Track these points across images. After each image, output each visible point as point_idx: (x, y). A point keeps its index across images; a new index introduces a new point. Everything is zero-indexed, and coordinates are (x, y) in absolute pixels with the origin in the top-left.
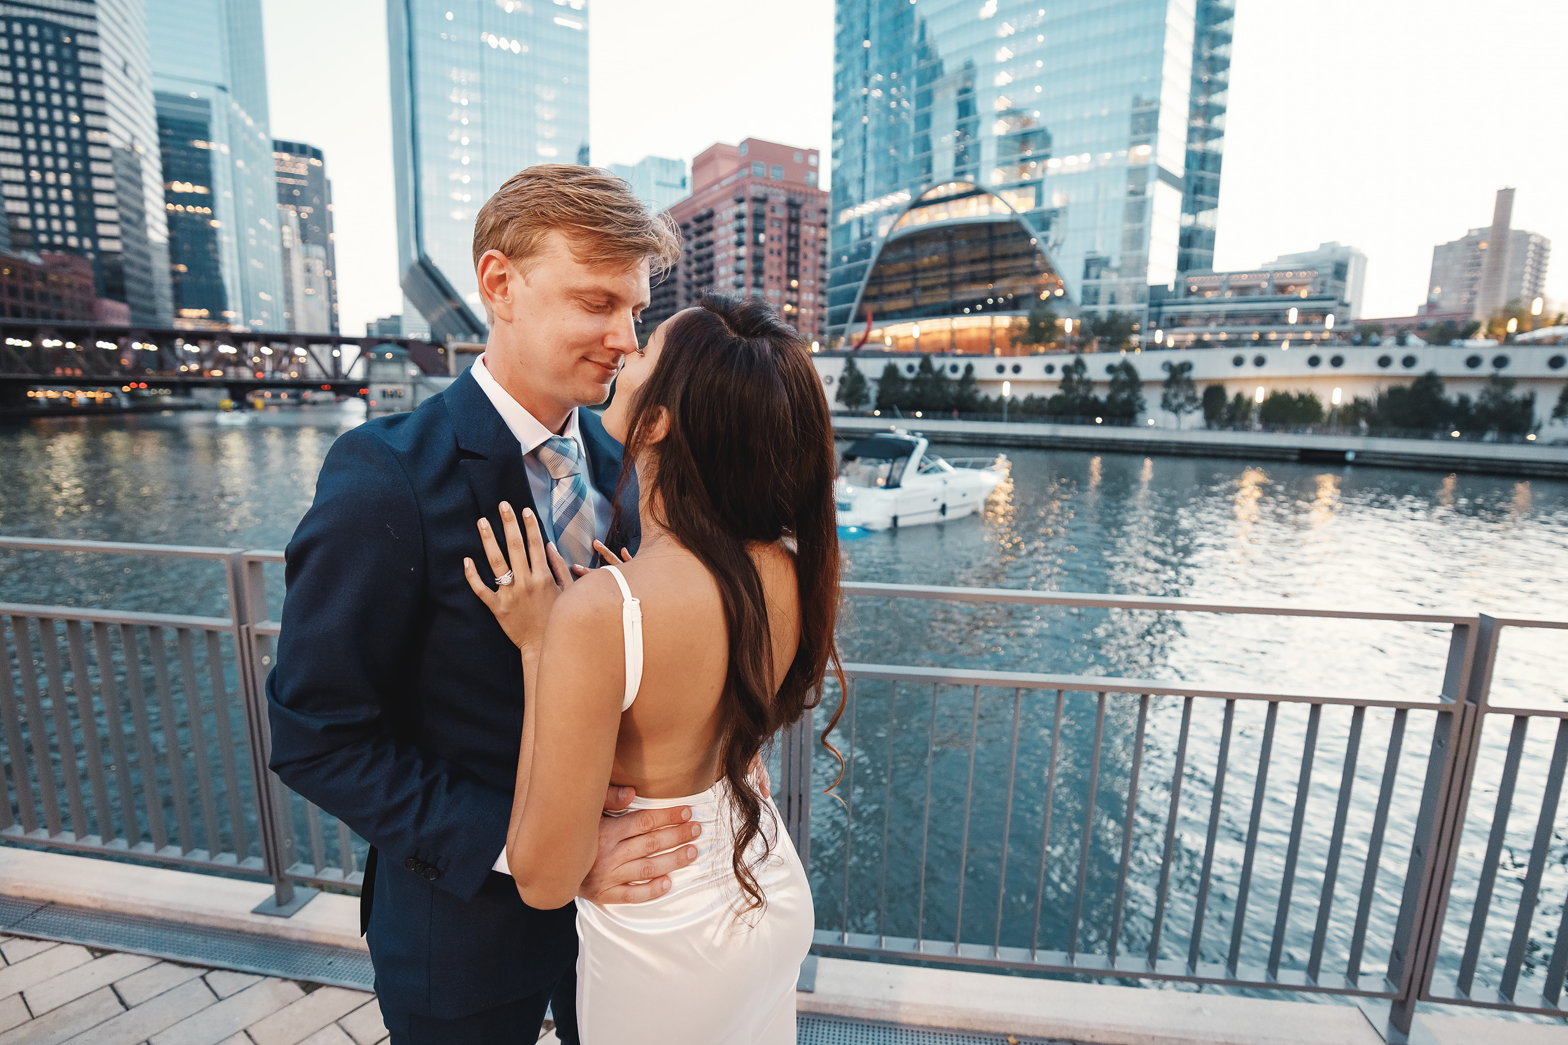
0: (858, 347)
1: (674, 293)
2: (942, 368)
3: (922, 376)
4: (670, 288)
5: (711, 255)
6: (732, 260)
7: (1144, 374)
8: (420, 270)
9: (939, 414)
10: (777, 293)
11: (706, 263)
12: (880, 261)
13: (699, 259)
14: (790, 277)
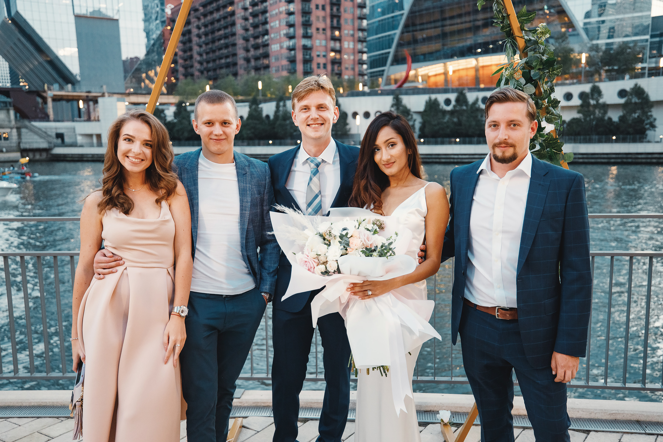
0: (401, 86)
1: (234, 45)
2: (477, 100)
3: (458, 108)
4: (231, 40)
5: (265, 12)
6: (284, 16)
7: (653, 97)
8: (13, 27)
9: (475, 139)
10: (324, 43)
11: (261, 18)
12: (412, 12)
13: (255, 15)
14: (333, 28)
